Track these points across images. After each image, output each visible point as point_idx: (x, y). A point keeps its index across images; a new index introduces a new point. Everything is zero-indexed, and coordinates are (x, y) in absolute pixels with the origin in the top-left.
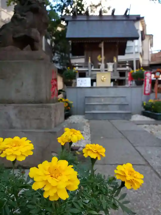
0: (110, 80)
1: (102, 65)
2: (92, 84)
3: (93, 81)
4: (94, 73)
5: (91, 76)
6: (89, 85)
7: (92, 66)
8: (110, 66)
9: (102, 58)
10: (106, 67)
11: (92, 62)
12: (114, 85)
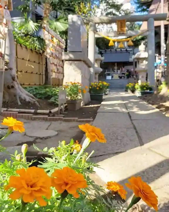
0: (118, 77)
1: (116, 71)
2: (112, 78)
3: (112, 77)
4: (112, 74)
5: (112, 75)
6: (111, 79)
7: (112, 71)
8: (119, 71)
9: (116, 68)
10: (117, 72)
11: (112, 69)
12: (120, 78)
